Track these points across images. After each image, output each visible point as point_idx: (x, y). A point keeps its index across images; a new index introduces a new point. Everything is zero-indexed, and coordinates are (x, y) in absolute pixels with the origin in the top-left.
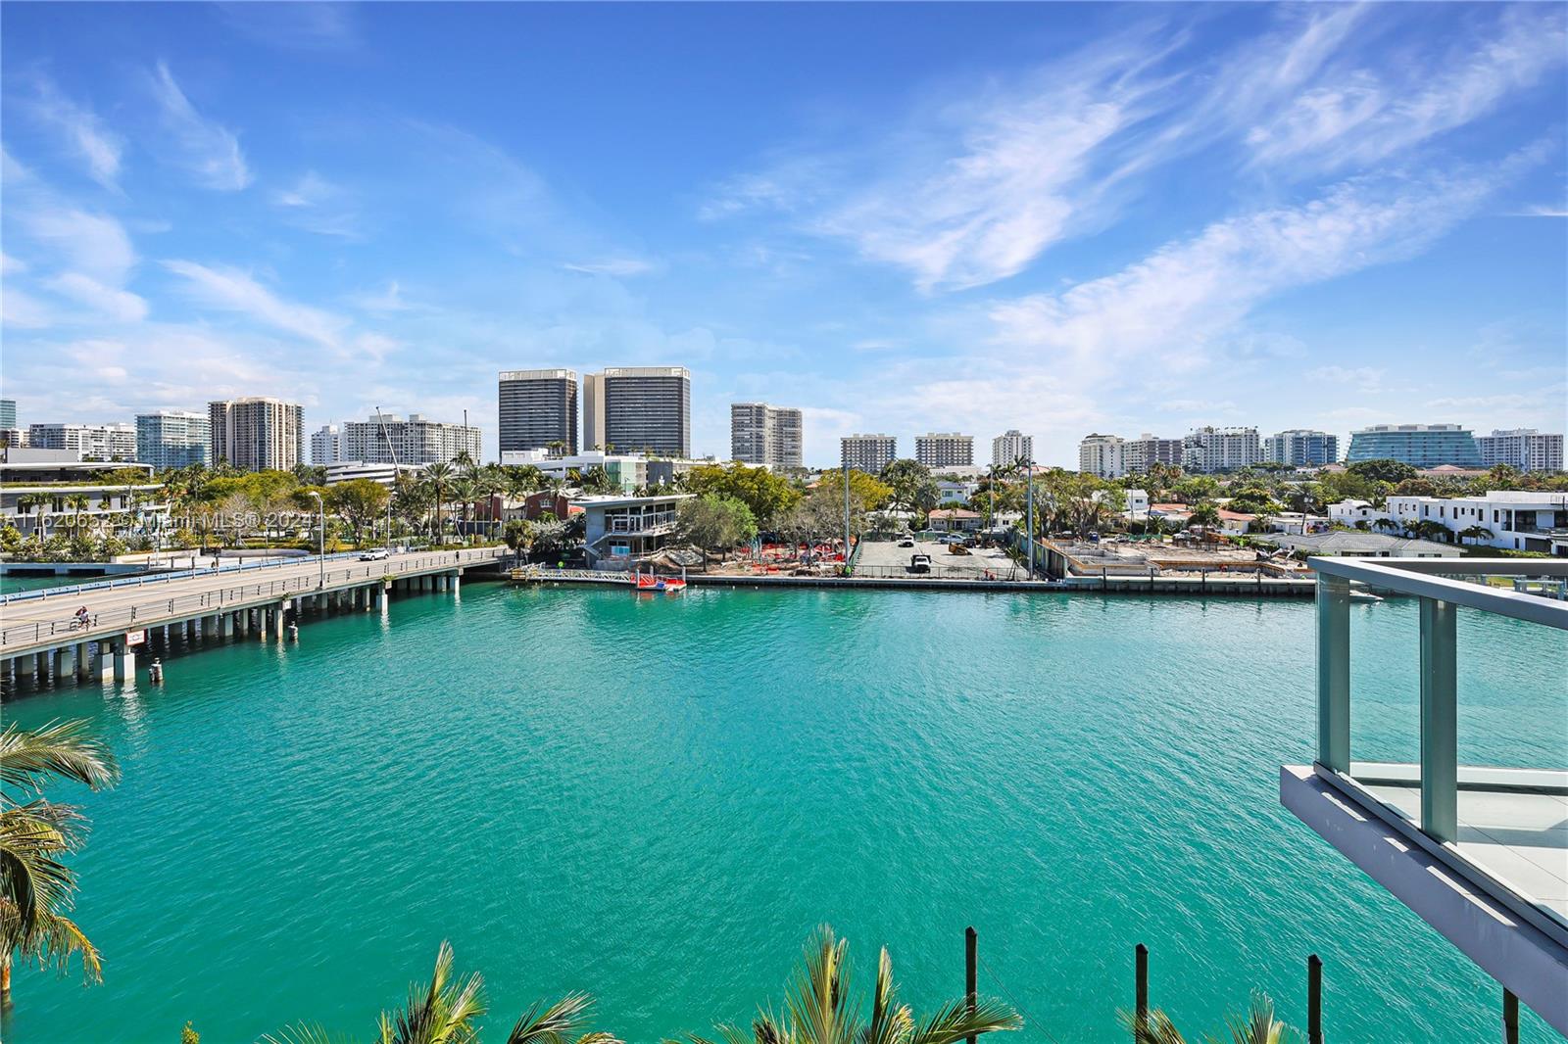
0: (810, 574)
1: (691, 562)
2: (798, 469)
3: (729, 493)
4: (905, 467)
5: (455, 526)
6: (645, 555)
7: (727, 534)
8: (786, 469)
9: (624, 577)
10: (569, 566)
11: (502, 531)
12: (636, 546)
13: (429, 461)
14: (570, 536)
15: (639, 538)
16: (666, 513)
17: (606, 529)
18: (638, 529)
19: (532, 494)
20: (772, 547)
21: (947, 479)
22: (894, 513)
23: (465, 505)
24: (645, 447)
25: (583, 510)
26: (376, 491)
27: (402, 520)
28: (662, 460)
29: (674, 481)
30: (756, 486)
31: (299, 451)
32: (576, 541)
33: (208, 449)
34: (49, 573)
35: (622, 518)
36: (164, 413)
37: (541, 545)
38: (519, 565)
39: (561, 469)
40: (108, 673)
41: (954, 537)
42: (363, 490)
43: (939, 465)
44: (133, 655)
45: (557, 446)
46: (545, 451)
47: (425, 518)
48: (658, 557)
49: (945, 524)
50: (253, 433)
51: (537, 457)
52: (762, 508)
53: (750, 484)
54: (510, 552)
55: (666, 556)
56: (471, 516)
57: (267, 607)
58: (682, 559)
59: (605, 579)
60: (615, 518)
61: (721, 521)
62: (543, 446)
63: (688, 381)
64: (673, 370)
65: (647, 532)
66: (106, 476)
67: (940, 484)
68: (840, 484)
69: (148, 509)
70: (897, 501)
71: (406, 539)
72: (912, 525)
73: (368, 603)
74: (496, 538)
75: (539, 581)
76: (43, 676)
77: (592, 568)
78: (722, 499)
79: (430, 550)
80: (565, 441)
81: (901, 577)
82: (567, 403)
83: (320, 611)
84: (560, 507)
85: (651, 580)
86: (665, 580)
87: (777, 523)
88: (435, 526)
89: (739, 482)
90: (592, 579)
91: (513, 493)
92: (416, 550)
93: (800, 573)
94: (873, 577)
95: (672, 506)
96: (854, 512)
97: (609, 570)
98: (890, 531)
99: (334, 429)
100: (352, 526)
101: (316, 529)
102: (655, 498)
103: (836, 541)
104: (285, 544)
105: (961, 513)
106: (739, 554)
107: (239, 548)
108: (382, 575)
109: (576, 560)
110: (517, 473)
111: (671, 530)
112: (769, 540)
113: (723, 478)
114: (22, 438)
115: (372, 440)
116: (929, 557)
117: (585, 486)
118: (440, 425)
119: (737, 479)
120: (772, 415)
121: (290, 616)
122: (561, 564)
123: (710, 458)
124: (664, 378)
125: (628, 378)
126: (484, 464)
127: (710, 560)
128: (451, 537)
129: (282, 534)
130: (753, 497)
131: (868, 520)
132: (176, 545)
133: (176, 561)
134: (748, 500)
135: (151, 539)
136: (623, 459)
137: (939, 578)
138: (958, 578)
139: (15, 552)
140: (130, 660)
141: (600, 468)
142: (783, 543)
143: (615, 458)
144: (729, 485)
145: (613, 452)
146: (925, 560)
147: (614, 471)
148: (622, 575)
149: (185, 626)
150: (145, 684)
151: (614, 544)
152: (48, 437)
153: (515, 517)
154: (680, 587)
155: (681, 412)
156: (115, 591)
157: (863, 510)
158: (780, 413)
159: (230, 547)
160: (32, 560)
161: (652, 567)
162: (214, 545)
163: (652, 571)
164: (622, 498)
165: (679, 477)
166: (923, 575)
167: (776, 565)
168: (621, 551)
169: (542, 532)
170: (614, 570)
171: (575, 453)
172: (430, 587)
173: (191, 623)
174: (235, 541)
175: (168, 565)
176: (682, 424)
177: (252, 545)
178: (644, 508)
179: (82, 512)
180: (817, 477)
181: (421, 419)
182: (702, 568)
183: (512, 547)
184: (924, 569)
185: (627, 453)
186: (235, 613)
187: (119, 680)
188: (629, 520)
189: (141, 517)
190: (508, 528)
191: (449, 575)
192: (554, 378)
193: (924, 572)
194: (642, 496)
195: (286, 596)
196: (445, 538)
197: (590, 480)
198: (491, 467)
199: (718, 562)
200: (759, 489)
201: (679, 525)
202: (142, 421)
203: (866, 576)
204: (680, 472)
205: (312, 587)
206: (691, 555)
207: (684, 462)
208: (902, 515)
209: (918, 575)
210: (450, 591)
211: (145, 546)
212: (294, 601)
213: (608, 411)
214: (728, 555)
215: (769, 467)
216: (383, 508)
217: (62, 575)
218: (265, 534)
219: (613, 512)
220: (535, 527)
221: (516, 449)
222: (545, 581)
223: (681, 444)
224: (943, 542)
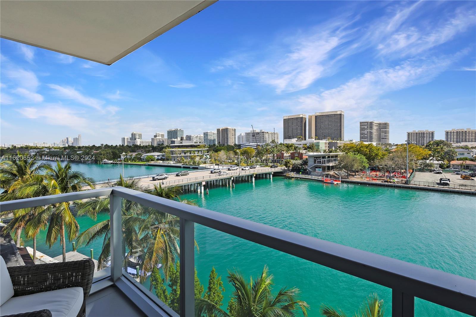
0: (390, 182)
1: (343, 175)
2: (387, 144)
3: (357, 152)
4: (438, 143)
5: (271, 161)
6: (327, 172)
7: (356, 166)
8: (382, 144)
9: (320, 178)
10: (303, 173)
11: (284, 162)
12: (324, 169)
13: (265, 142)
14: (303, 164)
15: (325, 166)
16: (334, 158)
17: (314, 163)
18: (325, 163)
19: (292, 152)
20: (375, 172)
21: (462, 148)
22: (432, 161)
23: (274, 155)
24: (328, 137)
25: (307, 157)
26: (252, 150)
27: (258, 158)
28: (334, 141)
29: (338, 148)
30: (368, 150)
31: (235, 141)
32: (305, 166)
33: (217, 140)
34: (189, 168)
35: (319, 160)
36: (209, 132)
37: (295, 167)
38: (288, 172)
39: (301, 145)
40: (199, 190)
41: (464, 172)
42: (249, 150)
43: (457, 142)
44: (203, 187)
45: (300, 138)
46: (297, 139)
47: (264, 158)
48: (331, 173)
49: (460, 167)
50: (226, 136)
51: (294, 141)
52: (370, 158)
53: (366, 149)
54: (286, 168)
55: (334, 172)
56: (276, 158)
57: (228, 178)
58: (340, 174)
59: (314, 178)
60: (317, 160)
61: (354, 162)
62: (295, 138)
63: (344, 115)
64: (338, 112)
65: (328, 165)
66: (199, 146)
67: (456, 150)
68: (405, 150)
69: (206, 154)
70: (433, 157)
71: (259, 164)
72: (441, 166)
73: (250, 180)
74: (282, 164)
75: (294, 177)
76: (188, 190)
77: (310, 175)
78: (355, 154)
79: (265, 167)
80: (302, 136)
81: (434, 187)
82: (303, 124)
83: (239, 181)
84: (301, 156)
85: (329, 180)
86: (334, 180)
87: (377, 163)
88: (266, 160)
89: (362, 149)
90: (310, 178)
91: (287, 151)
92: (261, 167)
93: (385, 181)
94: (419, 185)
95: (336, 156)
96: (412, 160)
97: (315, 176)
98: (429, 168)
99: (242, 134)
100: (246, 160)
101: (239, 160)
102: (330, 154)
103: (403, 171)
104: (232, 164)
105: (468, 162)
106: (361, 173)
107: (223, 164)
108: (253, 173)
109: (305, 172)
110: (288, 146)
111: (336, 164)
112: (373, 169)
113: (355, 147)
114: (185, 138)
115: (251, 137)
116: (449, 180)
117: (308, 150)
118: (268, 132)
119: (361, 147)
120: (376, 125)
121: (233, 181)
122: (301, 173)
123: (351, 141)
124: (335, 115)
125: (322, 115)
126: (279, 143)
127: (350, 175)
128: (270, 163)
129: (231, 161)
130: (367, 154)
131: (418, 163)
132: (211, 163)
133: (211, 166)
134: (365, 155)
135: (206, 161)
136: (320, 141)
137: (454, 188)
138: (465, 189)
139: (184, 163)
140: (203, 188)
141: (313, 144)
142: (379, 170)
143: (318, 141)
144: (358, 150)
145: (317, 139)
146: (447, 181)
147: (318, 145)
148: (319, 177)
149: (212, 181)
150: (206, 194)
151: (317, 168)
152: (189, 138)
153: (287, 159)
154: (339, 183)
155: (341, 125)
156: (200, 172)
157: (416, 160)
158: (380, 124)
159: (221, 164)
160: (186, 165)
161: (329, 176)
162: (218, 163)
163: (329, 177)
164: (320, 154)
165: (340, 147)
166: (445, 187)
167: (376, 178)
168: (319, 170)
169: (295, 163)
170: (317, 176)
171: (305, 140)
172: (265, 177)
173: (213, 181)
174: (222, 162)
175: (209, 168)
176: (341, 129)
177: (225, 163)
178: (327, 157)
179: (194, 154)
180: (395, 147)
181: (263, 131)
182: (347, 177)
183: (286, 167)
184: (447, 184)
185: (322, 139)
186: (222, 179)
187: (201, 193)
188: (322, 160)
189: (205, 156)
190: (285, 162)
191: (270, 174)
192: (299, 117)
193: (446, 186)
194: (327, 153)
195: (232, 176)
196: (269, 163)
197: (310, 148)
198: (281, 144)
199: (353, 176)
200: (369, 151)
201: (339, 162)
202: (204, 134)
203: (416, 185)
204: (340, 145)
205: (237, 175)
206: (343, 173)
207: (342, 142)
208: (436, 162)
209: (443, 186)
210: (270, 178)
211: (205, 163)
212: (234, 178)
213: (316, 126)
214: (357, 173)
215: (374, 144)
216: (253, 155)
217: (191, 168)
218: (228, 161)
219: (317, 158)
220: (293, 162)
221: (288, 139)
222: (296, 177)
223: (341, 136)
224: (457, 174)
